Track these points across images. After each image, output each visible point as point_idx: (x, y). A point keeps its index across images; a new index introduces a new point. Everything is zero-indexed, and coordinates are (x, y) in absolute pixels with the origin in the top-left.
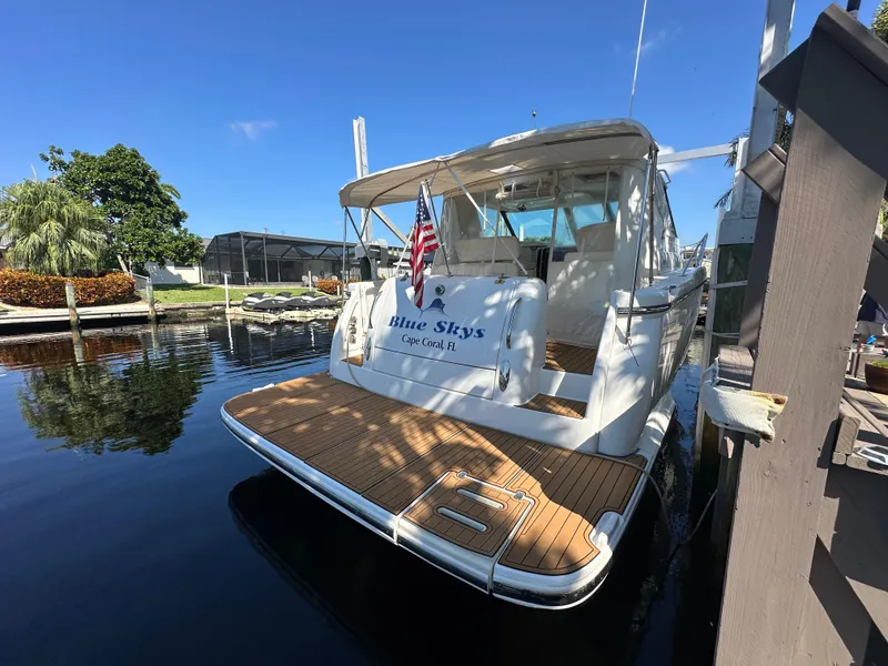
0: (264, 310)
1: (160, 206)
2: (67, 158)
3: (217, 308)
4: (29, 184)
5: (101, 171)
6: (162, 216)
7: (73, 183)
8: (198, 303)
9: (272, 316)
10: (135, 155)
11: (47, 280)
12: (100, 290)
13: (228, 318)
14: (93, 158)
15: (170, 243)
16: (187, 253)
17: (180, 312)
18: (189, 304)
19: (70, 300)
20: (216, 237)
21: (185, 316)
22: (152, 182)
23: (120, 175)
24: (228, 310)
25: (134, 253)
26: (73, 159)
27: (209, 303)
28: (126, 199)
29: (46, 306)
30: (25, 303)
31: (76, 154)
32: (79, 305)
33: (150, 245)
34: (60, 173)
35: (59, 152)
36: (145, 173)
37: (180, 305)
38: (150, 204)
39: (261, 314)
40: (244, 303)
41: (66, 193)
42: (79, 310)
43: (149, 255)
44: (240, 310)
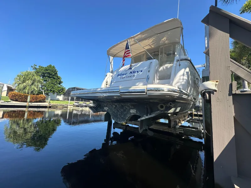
0: (79, 106)
1: (57, 79)
2: (37, 67)
3: (66, 106)
4: (27, 71)
5: (45, 70)
6: (56, 82)
7: (37, 73)
8: (61, 104)
9: (81, 108)
10: (54, 67)
11: (24, 95)
12: (37, 98)
13: (68, 108)
14: (43, 67)
15: (57, 88)
16: (61, 91)
17: (56, 106)
18: (59, 104)
19: (28, 100)
20: (69, 88)
21: (57, 107)
22: (56, 73)
23: (49, 71)
24: (69, 106)
25: (47, 90)
26: (38, 67)
27: (64, 104)
28: (49, 77)
29: (22, 101)
30: (16, 100)
31: (39, 66)
32: (30, 102)
33: (52, 88)
34: (34, 70)
35: (36, 66)
36: (55, 71)
37: (56, 104)
38: (54, 78)
39: (78, 108)
40: (74, 105)
41: (35, 74)
42: (30, 103)
43: (51, 90)
44: (72, 106)
